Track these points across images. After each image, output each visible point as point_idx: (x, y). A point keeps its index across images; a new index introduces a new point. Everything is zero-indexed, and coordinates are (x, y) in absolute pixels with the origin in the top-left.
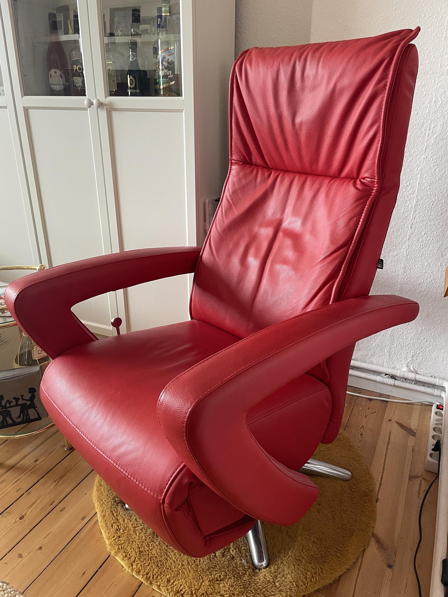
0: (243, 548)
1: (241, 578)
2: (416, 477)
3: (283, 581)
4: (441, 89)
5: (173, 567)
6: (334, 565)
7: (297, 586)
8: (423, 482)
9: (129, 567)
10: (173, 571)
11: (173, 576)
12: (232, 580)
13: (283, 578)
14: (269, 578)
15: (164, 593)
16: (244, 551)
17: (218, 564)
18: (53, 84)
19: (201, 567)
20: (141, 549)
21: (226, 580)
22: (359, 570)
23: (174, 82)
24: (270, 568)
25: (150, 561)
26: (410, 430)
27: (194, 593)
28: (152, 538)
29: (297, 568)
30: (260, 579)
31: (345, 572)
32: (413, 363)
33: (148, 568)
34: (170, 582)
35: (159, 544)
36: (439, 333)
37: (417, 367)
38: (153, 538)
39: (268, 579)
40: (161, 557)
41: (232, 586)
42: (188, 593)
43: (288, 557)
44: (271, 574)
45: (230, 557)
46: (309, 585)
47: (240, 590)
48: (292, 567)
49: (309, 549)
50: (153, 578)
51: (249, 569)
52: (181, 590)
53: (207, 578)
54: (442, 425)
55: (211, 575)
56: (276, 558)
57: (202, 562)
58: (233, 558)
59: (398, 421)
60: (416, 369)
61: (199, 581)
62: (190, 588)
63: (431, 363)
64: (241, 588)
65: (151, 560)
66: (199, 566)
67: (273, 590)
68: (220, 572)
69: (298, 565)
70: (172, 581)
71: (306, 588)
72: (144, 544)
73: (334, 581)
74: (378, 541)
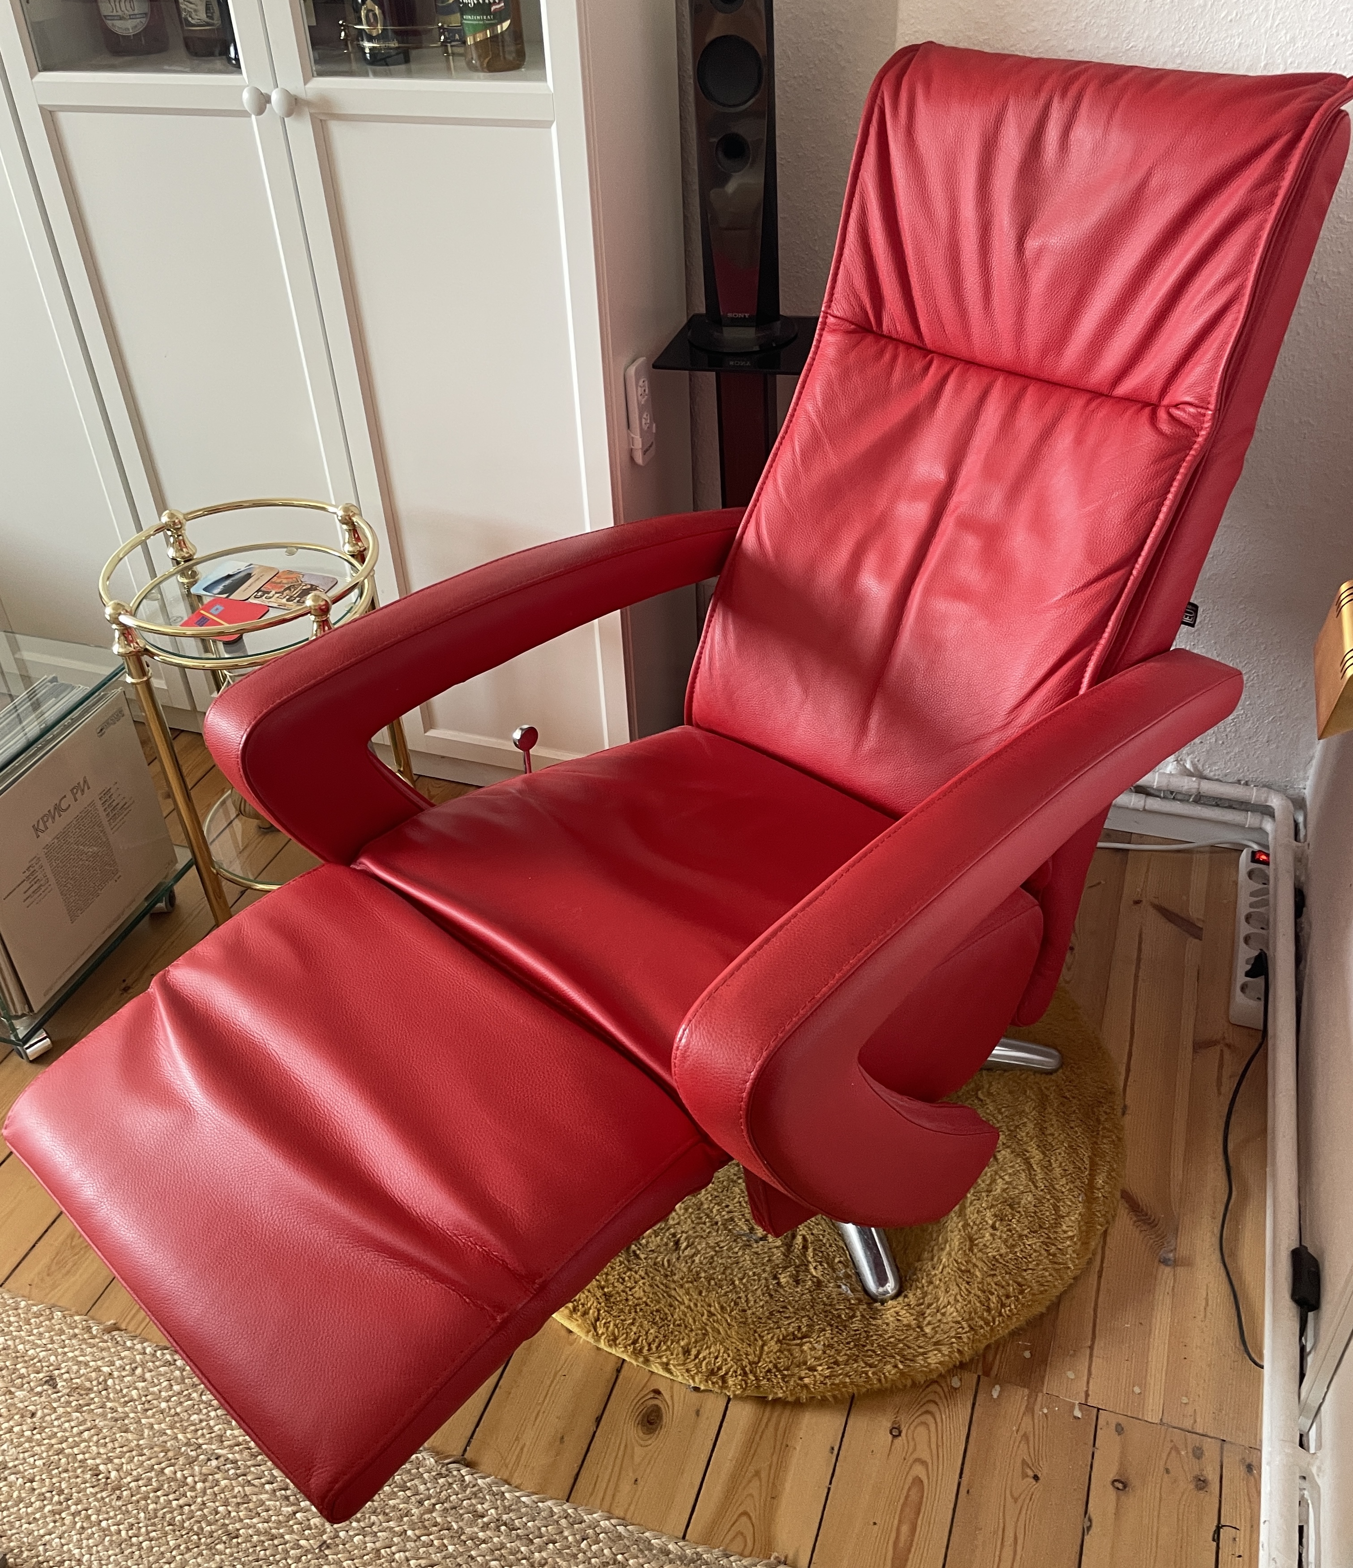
0: (837, 1260)
1: (845, 1327)
2: (1210, 1044)
3: (940, 1321)
4: (1284, 31)
5: (691, 1321)
6: (1047, 1274)
7: (972, 1328)
8: (1227, 1052)
9: (588, 1332)
10: (692, 1330)
11: (693, 1340)
12: (828, 1334)
13: (939, 1316)
14: (907, 1318)
15: (680, 1379)
16: (840, 1265)
17: (790, 1303)
18: (113, 18)
19: (753, 1314)
20: (606, 1290)
21: (815, 1335)
22: (1100, 1277)
23: (508, 22)
24: (906, 1296)
25: (633, 1314)
26: (1189, 922)
27: (748, 1372)
28: (626, 1262)
29: (967, 1290)
30: (888, 1324)
31: (1071, 1285)
32: (1193, 752)
33: (634, 1329)
34: (689, 1355)
35: (646, 1273)
36: (1261, 677)
37: (1202, 760)
38: (629, 1261)
39: (905, 1322)
40: (659, 1303)
41: (831, 1346)
42: (735, 1372)
43: (941, 1267)
44: (911, 1309)
45: (813, 1282)
46: (997, 1323)
47: (848, 1352)
48: (956, 1290)
49: (985, 1245)
50: (649, 1350)
51: (859, 1304)
52: (720, 1368)
53: (771, 1335)
54: (1268, 905)
55: (779, 1328)
56: (915, 1274)
57: (752, 1303)
58: (819, 1284)
59: (1156, 902)
60: (1200, 766)
61: (755, 1344)
62: (737, 1360)
63: (1237, 750)
64: (850, 1349)
65: (636, 1312)
66: (749, 1312)
67: (922, 1344)
68: (797, 1319)
69: (968, 1283)
70: (694, 1352)
71: (992, 1329)
72: (610, 1277)
73: (1048, 1308)
74: (1135, 1207)
